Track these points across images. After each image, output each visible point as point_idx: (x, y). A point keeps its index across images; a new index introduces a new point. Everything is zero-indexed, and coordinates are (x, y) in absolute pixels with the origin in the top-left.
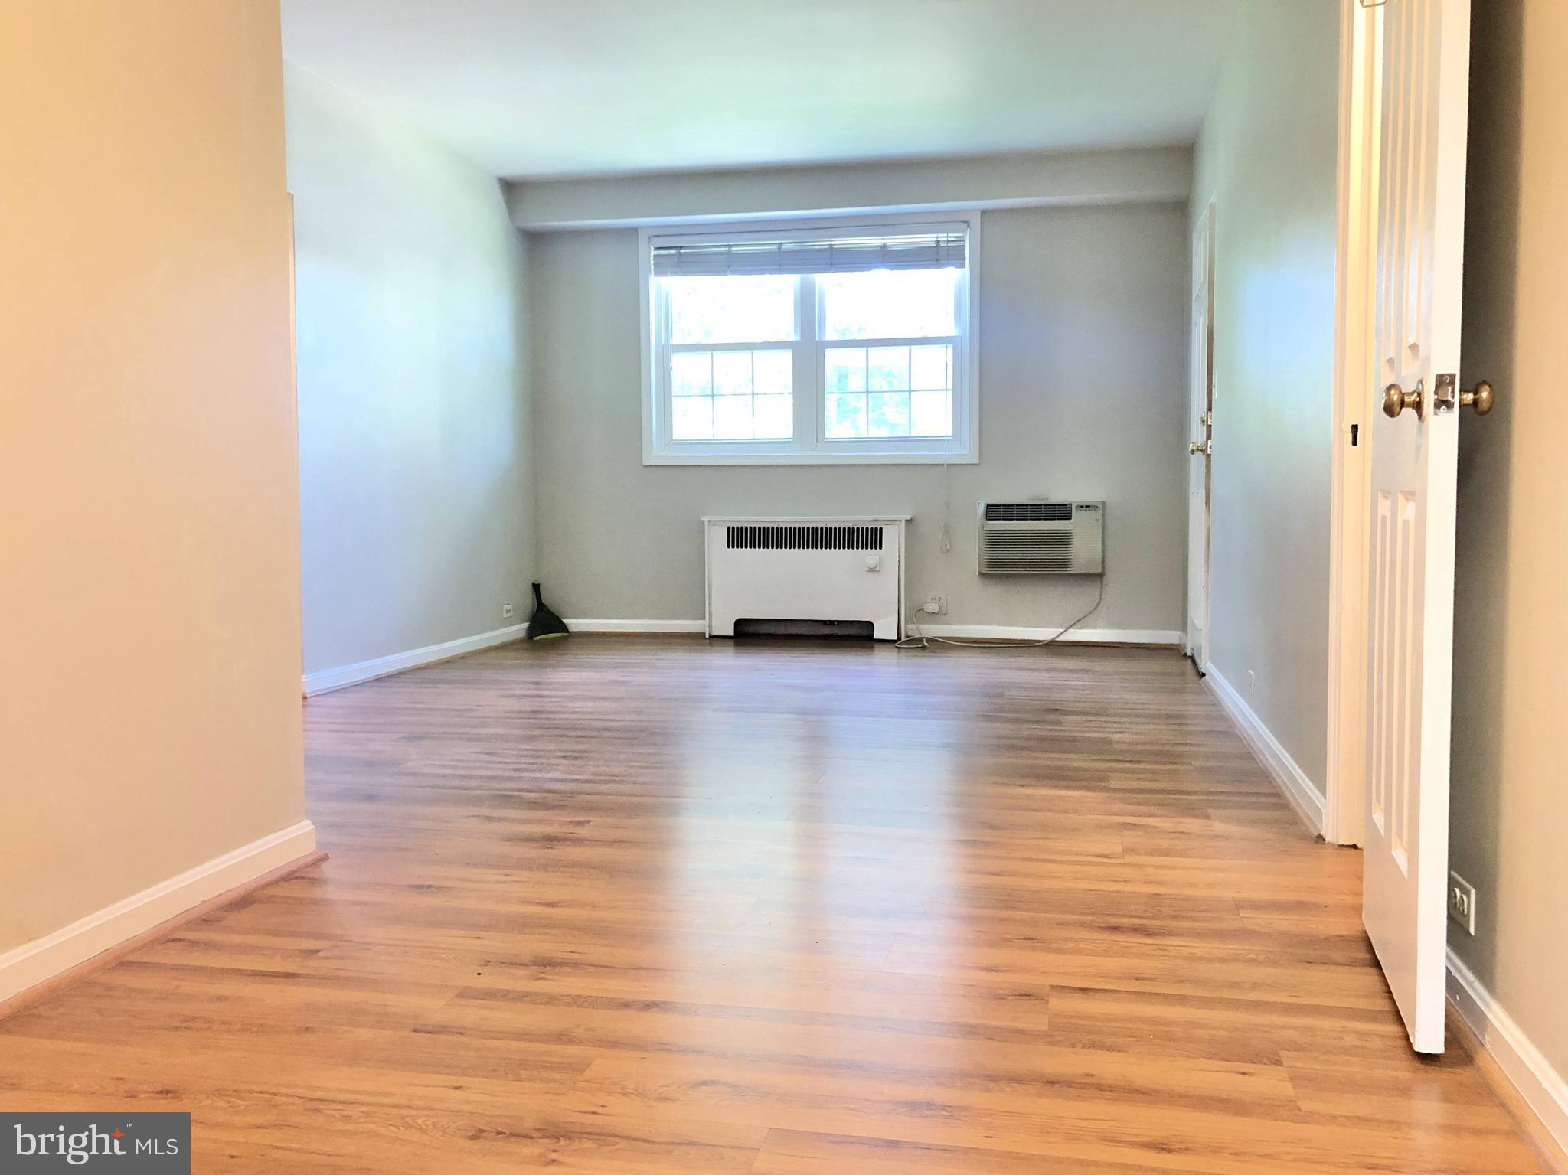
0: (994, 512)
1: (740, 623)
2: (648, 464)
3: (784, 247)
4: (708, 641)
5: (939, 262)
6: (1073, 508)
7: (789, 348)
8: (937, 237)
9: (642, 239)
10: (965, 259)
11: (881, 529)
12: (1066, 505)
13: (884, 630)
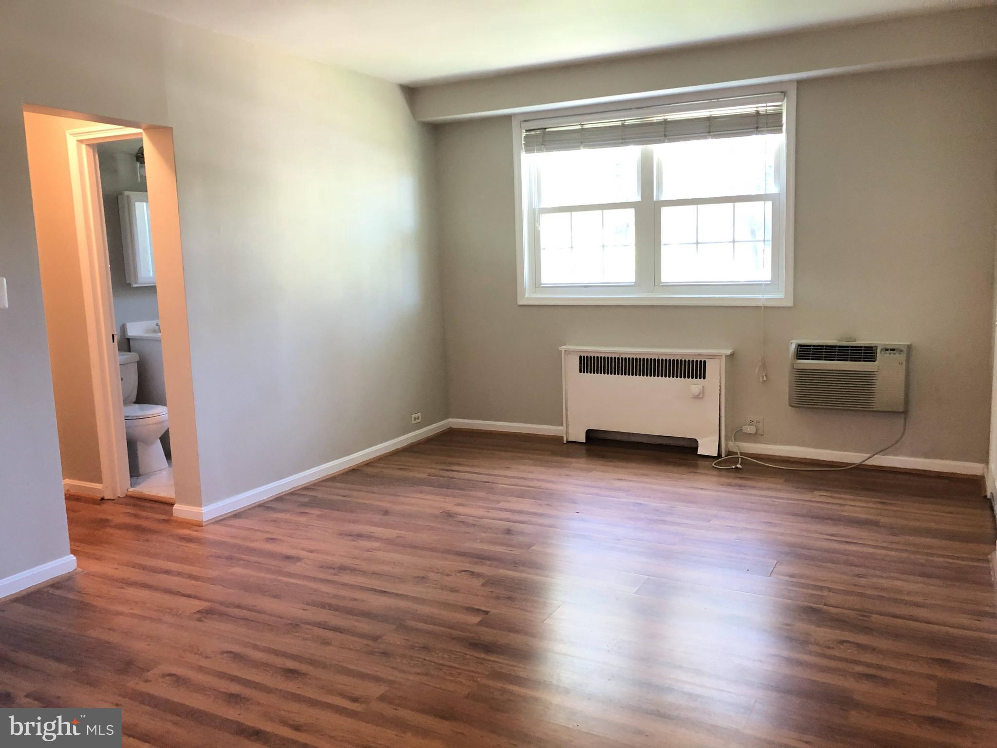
0: (804, 352)
1: (589, 433)
2: (521, 304)
3: (627, 123)
4: (565, 446)
5: (759, 129)
6: (879, 350)
7: (632, 208)
8: (757, 107)
9: (515, 123)
10: (781, 126)
11: (705, 362)
12: (872, 347)
13: (707, 447)
